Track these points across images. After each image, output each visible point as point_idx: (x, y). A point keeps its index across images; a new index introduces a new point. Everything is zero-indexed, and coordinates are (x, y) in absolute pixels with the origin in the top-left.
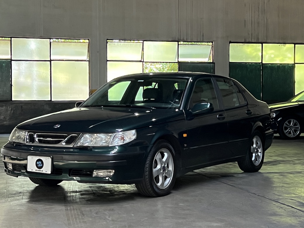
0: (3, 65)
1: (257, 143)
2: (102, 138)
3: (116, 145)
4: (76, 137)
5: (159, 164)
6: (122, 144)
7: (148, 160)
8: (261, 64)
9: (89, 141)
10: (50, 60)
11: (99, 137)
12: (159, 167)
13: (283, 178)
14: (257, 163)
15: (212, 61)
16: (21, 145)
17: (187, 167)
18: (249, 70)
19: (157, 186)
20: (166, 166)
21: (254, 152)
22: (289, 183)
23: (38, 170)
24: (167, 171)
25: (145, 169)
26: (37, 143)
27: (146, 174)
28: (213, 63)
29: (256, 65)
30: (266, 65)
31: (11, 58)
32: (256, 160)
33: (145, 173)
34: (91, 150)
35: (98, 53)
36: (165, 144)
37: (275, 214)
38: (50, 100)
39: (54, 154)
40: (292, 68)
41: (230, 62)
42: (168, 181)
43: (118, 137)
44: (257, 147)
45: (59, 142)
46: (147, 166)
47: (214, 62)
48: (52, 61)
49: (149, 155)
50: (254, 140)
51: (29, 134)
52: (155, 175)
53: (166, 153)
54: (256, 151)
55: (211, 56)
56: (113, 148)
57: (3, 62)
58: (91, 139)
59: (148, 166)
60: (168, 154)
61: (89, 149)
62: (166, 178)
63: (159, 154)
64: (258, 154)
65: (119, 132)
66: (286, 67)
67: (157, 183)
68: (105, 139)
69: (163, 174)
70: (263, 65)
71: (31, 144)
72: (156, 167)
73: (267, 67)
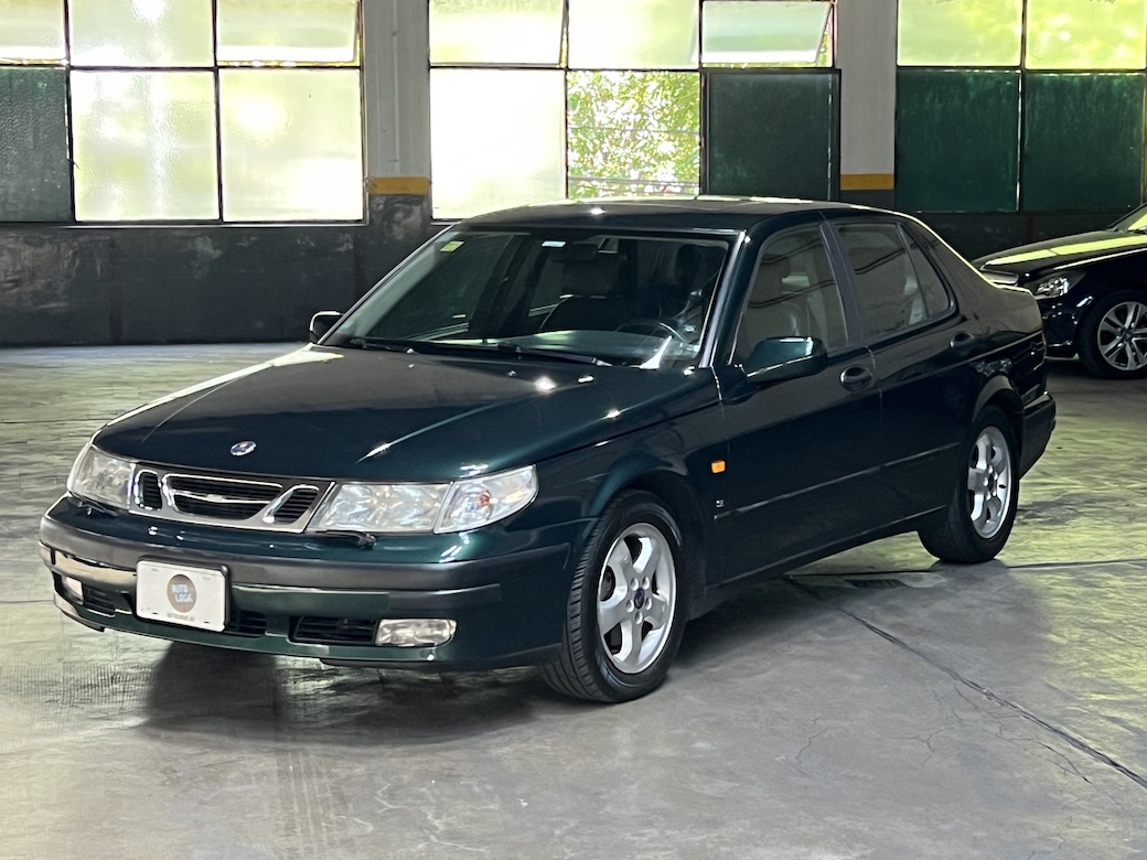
0: (40, 85)
1: (993, 453)
2: (409, 501)
3: (463, 528)
4: (315, 494)
5: (621, 585)
6: (483, 522)
7: (582, 572)
8: (1019, 71)
9: (359, 509)
10: (212, 65)
11: (401, 496)
12: (620, 593)
13: (1087, 594)
14: (990, 529)
15: (829, 64)
16: (114, 513)
17: (725, 582)
18: (972, 95)
19: (610, 664)
20: (647, 586)
21: (980, 489)
22: (1107, 626)
23: (176, 616)
24: (649, 607)
25: (570, 607)
26: (169, 511)
27: (574, 627)
28: (834, 70)
29: (1001, 78)
30: (1037, 75)
31: (69, 58)
32: (988, 517)
33: (570, 622)
34: (368, 547)
35: (396, 38)
36: (644, 506)
37: (1046, 802)
38: (217, 217)
39: (234, 559)
40: (1135, 84)
41: (899, 64)
42: (656, 640)
43: (469, 494)
44: (991, 471)
45: (252, 511)
46: (577, 594)
47: (837, 67)
48: (220, 71)
49: (586, 556)
50: (982, 444)
51: (140, 472)
52: (605, 626)
53: (648, 539)
54: (986, 483)
55: (829, 44)
56: (451, 538)
57: (39, 76)
58: (368, 501)
59: (579, 598)
60: (654, 541)
61: (360, 542)
62: (647, 627)
63: (623, 545)
64: (994, 494)
65: (471, 478)
66: (1116, 82)
67: (613, 654)
68: (420, 504)
69: (637, 616)
70: (1028, 76)
71: (148, 512)
72: (607, 597)
73: (1040, 83)
